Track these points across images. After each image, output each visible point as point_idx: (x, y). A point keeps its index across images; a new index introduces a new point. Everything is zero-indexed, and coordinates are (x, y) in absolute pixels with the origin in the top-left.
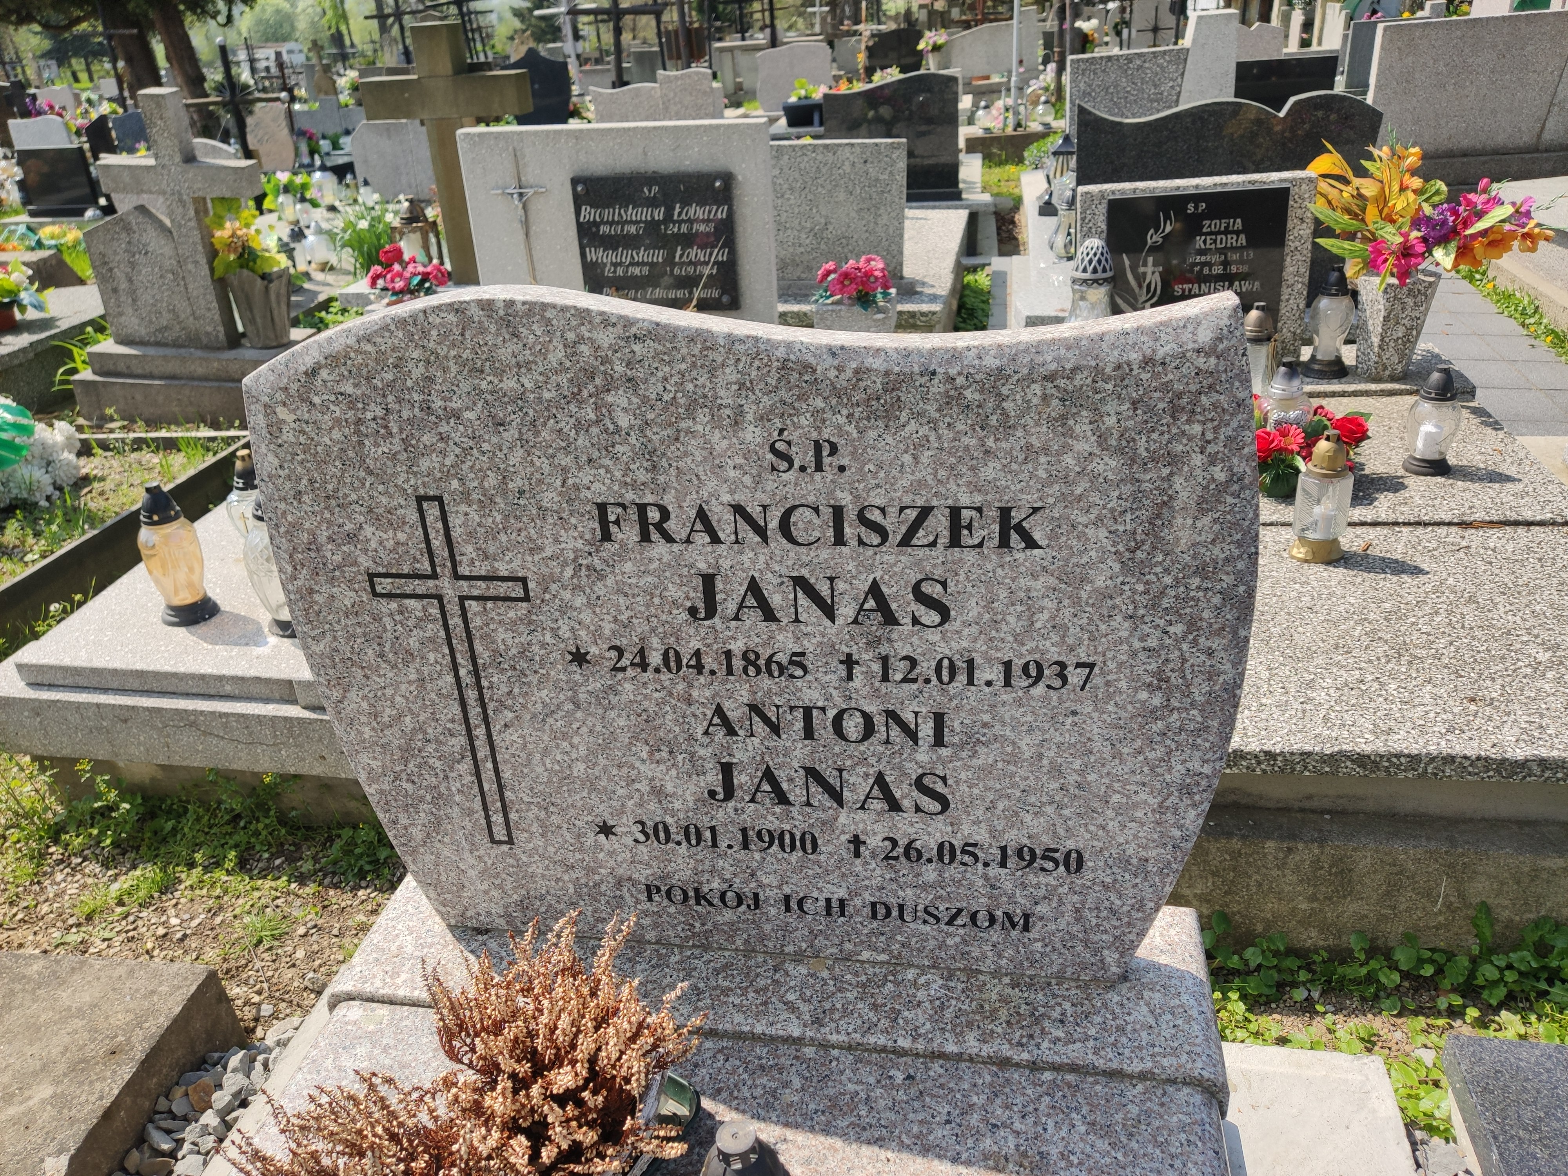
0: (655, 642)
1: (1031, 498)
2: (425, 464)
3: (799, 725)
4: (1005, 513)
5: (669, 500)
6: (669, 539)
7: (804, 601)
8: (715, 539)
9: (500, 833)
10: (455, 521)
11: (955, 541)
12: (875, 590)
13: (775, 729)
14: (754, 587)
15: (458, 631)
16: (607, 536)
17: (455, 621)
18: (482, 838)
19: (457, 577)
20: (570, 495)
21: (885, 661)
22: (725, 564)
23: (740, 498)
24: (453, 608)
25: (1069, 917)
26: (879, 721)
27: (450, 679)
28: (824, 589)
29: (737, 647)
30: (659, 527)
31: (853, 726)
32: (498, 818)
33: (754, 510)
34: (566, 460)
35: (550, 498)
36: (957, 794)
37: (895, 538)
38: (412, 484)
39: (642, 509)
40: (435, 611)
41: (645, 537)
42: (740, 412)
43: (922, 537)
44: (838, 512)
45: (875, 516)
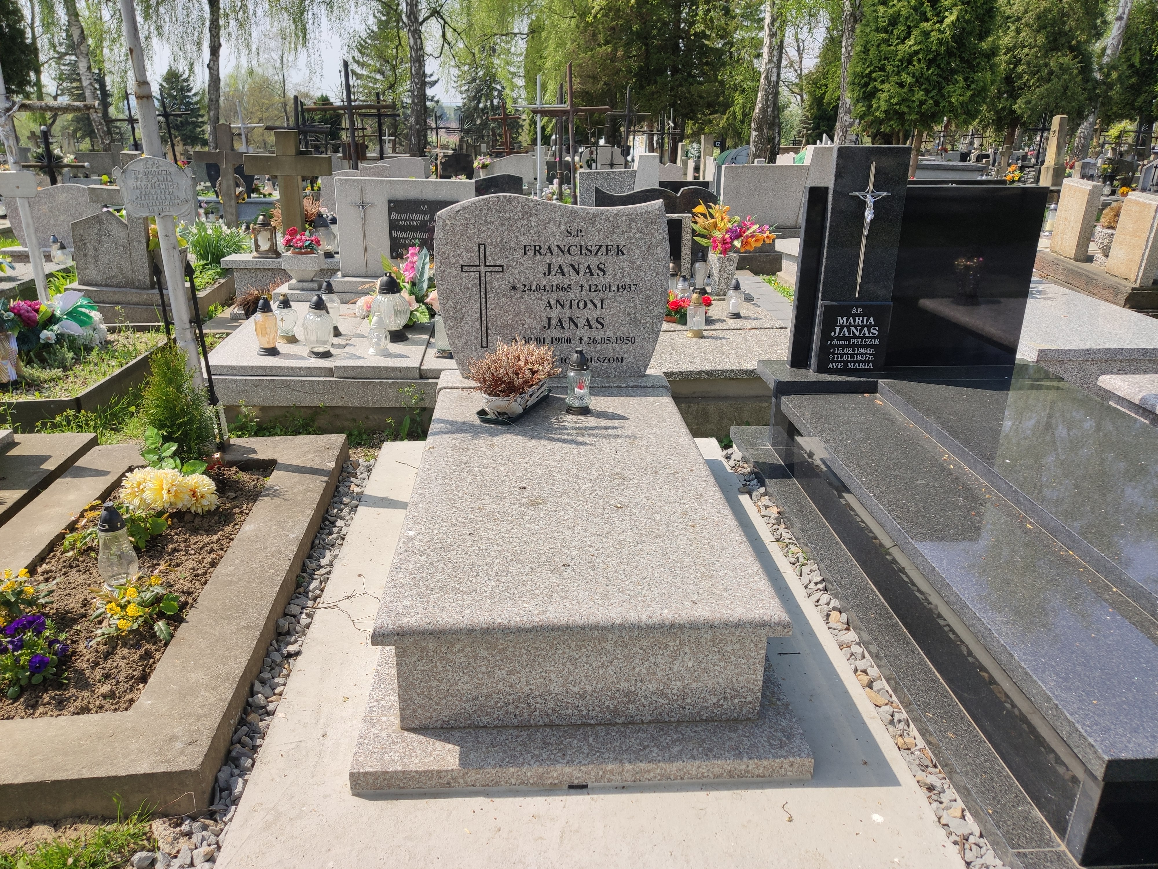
0: (534, 283)
1: (623, 243)
2: (482, 235)
3: (568, 305)
4: (618, 246)
5: (542, 244)
6: (541, 254)
7: (572, 270)
8: (552, 254)
9: (485, 345)
10: (488, 250)
11: (607, 254)
12: (589, 267)
13: (562, 307)
14: (560, 267)
15: (483, 281)
16: (525, 254)
17: (483, 278)
18: (479, 346)
19: (485, 266)
20: (518, 243)
21: (590, 285)
22: (554, 261)
23: (559, 243)
24: (483, 275)
25: (632, 357)
26: (588, 302)
27: (478, 296)
28: (577, 267)
29: (555, 283)
30: (539, 251)
31: (582, 305)
32: (485, 339)
33: (562, 246)
34: (518, 234)
35: (512, 244)
36: (606, 322)
37: (594, 253)
38: (478, 240)
39: (535, 246)
40: (478, 276)
41: (535, 254)
42: (560, 222)
43: (600, 253)
44: (581, 247)
45: (589, 248)
